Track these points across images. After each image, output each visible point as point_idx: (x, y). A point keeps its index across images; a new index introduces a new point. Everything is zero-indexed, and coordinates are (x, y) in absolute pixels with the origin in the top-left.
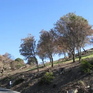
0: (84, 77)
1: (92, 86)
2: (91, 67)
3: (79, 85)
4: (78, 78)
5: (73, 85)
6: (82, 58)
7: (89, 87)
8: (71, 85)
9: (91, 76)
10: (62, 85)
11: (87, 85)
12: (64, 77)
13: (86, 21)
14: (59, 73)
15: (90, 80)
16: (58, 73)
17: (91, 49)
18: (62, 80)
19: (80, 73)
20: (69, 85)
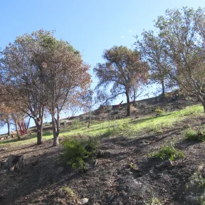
0: (71, 178)
1: (93, 199)
2: (86, 155)
3: (62, 197)
4: (57, 181)
5: (47, 197)
6: (61, 135)
7: (86, 200)
8: (41, 198)
9: (88, 175)
10: (19, 196)
11: (82, 197)
12: (21, 178)
13: (77, 53)
14: (8, 168)
15: (88, 185)
16: (6, 168)
17: (68, 119)
18: (16, 185)
19: (61, 169)
20: (36, 197)
